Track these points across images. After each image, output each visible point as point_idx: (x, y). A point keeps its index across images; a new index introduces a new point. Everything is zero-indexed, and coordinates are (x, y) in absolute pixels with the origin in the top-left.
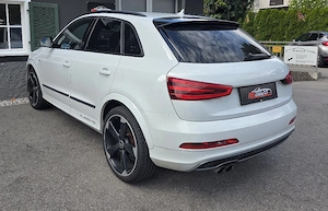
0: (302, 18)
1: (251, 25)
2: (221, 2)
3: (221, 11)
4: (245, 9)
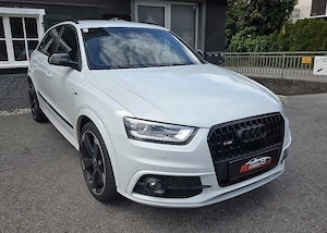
1: (287, 36)
2: (256, 14)
3: (256, 22)
4: (282, 20)
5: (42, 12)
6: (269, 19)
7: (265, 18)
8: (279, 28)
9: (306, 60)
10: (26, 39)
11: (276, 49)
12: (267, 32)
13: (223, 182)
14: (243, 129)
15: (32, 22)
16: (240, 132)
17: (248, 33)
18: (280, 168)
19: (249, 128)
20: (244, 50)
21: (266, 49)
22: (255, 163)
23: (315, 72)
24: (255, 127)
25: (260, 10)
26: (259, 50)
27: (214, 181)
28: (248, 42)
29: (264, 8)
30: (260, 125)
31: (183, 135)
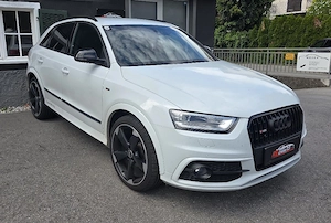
0: (319, 24)
1: (266, 32)
2: (236, 9)
3: (236, 17)
4: (261, 15)
5: (37, 6)
6: (248, 15)
7: (245, 14)
8: (258, 23)
9: (290, 56)
10: (19, 34)
11: (256, 44)
12: (247, 28)
13: (259, 167)
14: (274, 119)
15: (25, 16)
16: (271, 122)
17: (228, 27)
18: (298, 155)
19: (278, 118)
20: (224, 46)
21: (246, 45)
22: (283, 149)
23: (298, 68)
24: (282, 117)
25: (239, 6)
26: (239, 46)
27: (252, 166)
28: (228, 37)
29: (243, 4)
30: (286, 116)
31: (225, 125)
